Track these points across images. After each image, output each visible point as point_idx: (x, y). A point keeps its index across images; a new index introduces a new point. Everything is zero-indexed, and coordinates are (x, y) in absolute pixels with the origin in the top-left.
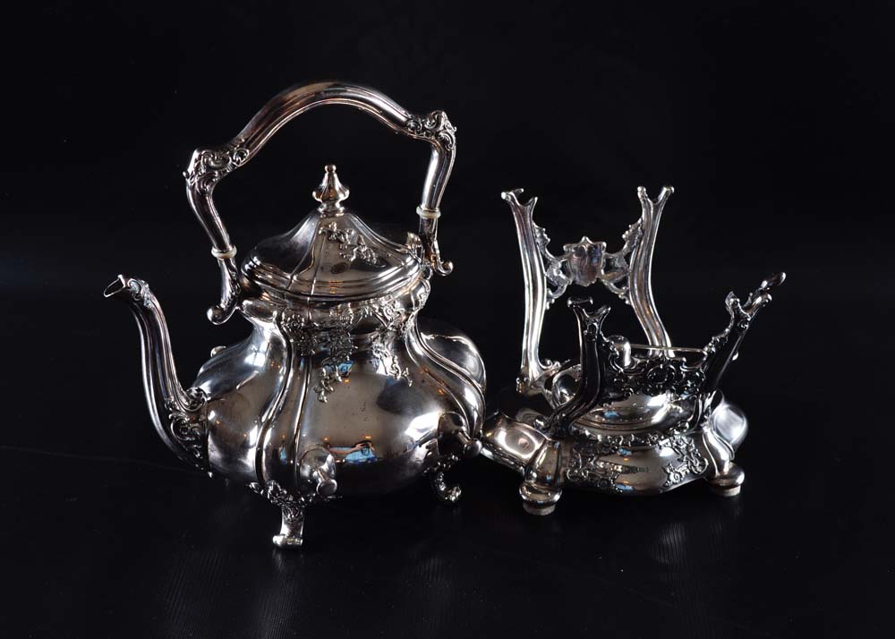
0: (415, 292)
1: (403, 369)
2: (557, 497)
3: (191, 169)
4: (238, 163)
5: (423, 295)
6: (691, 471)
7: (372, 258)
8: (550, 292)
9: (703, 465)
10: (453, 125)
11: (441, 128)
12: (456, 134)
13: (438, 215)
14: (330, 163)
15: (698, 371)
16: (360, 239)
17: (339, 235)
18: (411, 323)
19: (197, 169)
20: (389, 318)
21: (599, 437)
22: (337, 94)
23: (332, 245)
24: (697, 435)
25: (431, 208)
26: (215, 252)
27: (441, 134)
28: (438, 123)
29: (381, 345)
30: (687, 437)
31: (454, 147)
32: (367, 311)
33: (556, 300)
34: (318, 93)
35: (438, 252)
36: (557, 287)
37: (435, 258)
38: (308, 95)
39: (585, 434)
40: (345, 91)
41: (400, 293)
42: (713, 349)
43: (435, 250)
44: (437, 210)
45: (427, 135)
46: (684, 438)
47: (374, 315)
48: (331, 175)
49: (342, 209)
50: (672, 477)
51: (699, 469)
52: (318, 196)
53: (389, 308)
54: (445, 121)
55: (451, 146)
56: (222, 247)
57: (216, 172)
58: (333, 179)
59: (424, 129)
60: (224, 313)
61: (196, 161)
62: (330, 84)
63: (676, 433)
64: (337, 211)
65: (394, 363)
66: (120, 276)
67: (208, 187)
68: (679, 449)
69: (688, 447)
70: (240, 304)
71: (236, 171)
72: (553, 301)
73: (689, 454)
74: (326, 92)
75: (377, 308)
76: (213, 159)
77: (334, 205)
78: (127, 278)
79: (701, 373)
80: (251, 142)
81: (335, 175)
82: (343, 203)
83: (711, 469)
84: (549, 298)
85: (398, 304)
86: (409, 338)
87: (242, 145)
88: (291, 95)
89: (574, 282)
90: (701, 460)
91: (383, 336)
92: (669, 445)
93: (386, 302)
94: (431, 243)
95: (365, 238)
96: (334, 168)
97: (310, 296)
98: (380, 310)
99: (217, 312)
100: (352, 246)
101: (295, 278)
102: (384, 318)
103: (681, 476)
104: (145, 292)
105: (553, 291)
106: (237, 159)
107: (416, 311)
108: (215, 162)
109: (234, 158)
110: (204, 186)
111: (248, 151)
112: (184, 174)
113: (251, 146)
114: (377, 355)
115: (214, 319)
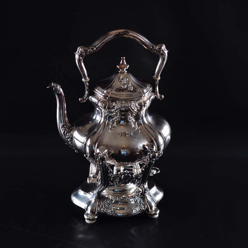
0: (144, 102)
1: (138, 127)
5: (148, 103)
7: (131, 88)
10: (167, 49)
11: (162, 50)
12: (168, 53)
13: (159, 78)
14: (123, 56)
16: (129, 82)
17: (123, 80)
18: (143, 112)
19: (78, 52)
20: (133, 108)
23: (119, 82)
25: (157, 76)
26: (83, 80)
27: (162, 52)
28: (160, 48)
29: (132, 118)
32: (126, 105)
34: (119, 33)
35: (158, 91)
38: (116, 33)
41: (139, 102)
43: (156, 90)
45: (157, 51)
47: (128, 107)
49: (126, 71)
53: (134, 106)
54: (164, 47)
55: (165, 56)
56: (85, 78)
57: (84, 54)
58: (124, 61)
59: (156, 49)
60: (84, 100)
61: (79, 49)
62: (124, 30)
64: (125, 72)
65: (135, 124)
66: (52, 83)
67: (81, 58)
70: (89, 97)
71: (90, 54)
75: (130, 104)
77: (123, 70)
78: (54, 83)
80: (96, 45)
81: (125, 60)
82: (126, 70)
85: (137, 104)
86: (142, 118)
87: (93, 46)
88: (111, 33)
91: (131, 114)
93: (133, 103)
94: (156, 88)
95: (131, 82)
96: (124, 58)
97: (108, 97)
98: (131, 106)
99: (82, 99)
100: (125, 84)
101: (105, 91)
102: (131, 108)
104: (59, 88)
106: (91, 50)
107: (144, 109)
108: (84, 50)
109: (90, 50)
110: (79, 57)
111: (95, 48)
112: (75, 53)
113: (97, 47)
114: (130, 121)
115: (81, 101)
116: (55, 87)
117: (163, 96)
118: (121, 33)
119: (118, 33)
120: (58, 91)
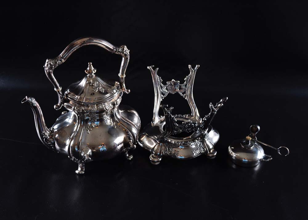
0: (116, 101)
1: (114, 123)
2: (160, 159)
3: (46, 65)
4: (60, 63)
5: (119, 101)
6: (200, 152)
7: (103, 91)
8: (163, 96)
9: (204, 150)
10: (129, 49)
11: (124, 51)
12: (129, 52)
13: (125, 76)
14: (90, 62)
15: (201, 125)
16: (99, 85)
17: (93, 84)
18: (116, 109)
19: (47, 65)
20: (108, 109)
21: (173, 142)
22: (90, 42)
23: (90, 87)
24: (203, 141)
25: (122, 74)
26: (55, 89)
27: (125, 53)
28: (123, 49)
29: (106, 116)
30: (200, 142)
31: (129, 56)
32: (101, 107)
33: (164, 98)
34: (84, 42)
35: (125, 87)
36: (165, 94)
37: (124, 89)
38: (82, 42)
39: (169, 141)
40: (93, 41)
41: (111, 101)
42: (206, 119)
43: (124, 87)
44: (124, 75)
45: (120, 53)
46: (199, 142)
47: (103, 108)
48: (90, 65)
49: (94, 75)
50: (194, 154)
51: (203, 152)
52: (86, 72)
53: (108, 106)
54: (125, 48)
55: (128, 56)
56: (57, 88)
57: (53, 66)
58: (91, 67)
59: (119, 51)
60: (59, 107)
62: (88, 38)
63: (196, 141)
64: (93, 76)
65: (111, 121)
66: (26, 97)
67: (51, 71)
68: (197, 146)
69: (200, 145)
70: (63, 104)
71: (59, 66)
72: (163, 98)
73: (200, 147)
74: (87, 41)
75: (104, 106)
76: (52, 62)
77: (92, 74)
78: (28, 97)
79: (202, 126)
81: (92, 66)
82: (94, 74)
83: (207, 151)
84: (162, 97)
85: (110, 105)
86: (115, 114)
87: (61, 58)
88: (76, 42)
89: (170, 92)
90: (204, 149)
91: (106, 114)
92: (194, 144)
93: (107, 104)
94: (123, 84)
95: (101, 84)
96: (91, 63)
97: (83, 103)
98: (105, 107)
99: (57, 106)
100: (96, 87)
101: (79, 97)
102: (106, 109)
103: (197, 154)
104: (34, 101)
105: (163, 95)
107: (117, 106)
110: (49, 70)
111: (63, 60)
112: (44, 66)
113: (64, 58)
114: (105, 119)
115: (56, 108)
116: (30, 101)
117: (129, 91)
120: (33, 104)
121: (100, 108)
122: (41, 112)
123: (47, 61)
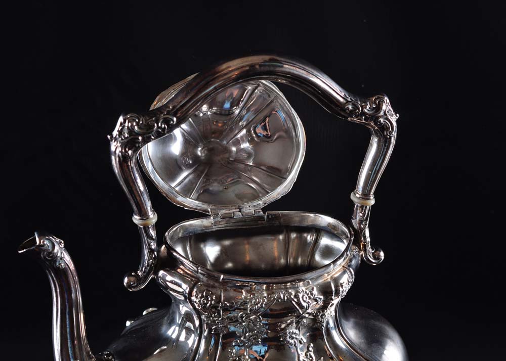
0: (336, 280)
1: (318, 359)
3: (115, 132)
4: (164, 130)
5: (346, 282)
10: (396, 111)
11: (382, 113)
12: (397, 121)
13: (372, 202)
18: (331, 312)
19: (121, 133)
20: (305, 304)
25: (365, 196)
26: (136, 219)
27: (382, 120)
28: (378, 108)
29: (297, 332)
31: (394, 134)
32: (282, 296)
34: (252, 66)
35: (368, 239)
37: (365, 246)
38: (242, 67)
40: (282, 67)
41: (320, 281)
43: (365, 238)
44: (372, 197)
45: (366, 119)
47: (290, 300)
53: (307, 297)
54: (386, 106)
55: (391, 133)
56: (143, 215)
57: (140, 138)
59: (363, 113)
60: (139, 280)
61: (121, 124)
62: (267, 57)
65: (308, 350)
67: (130, 152)
70: (156, 273)
74: (260, 66)
75: (293, 294)
76: (138, 124)
78: (41, 235)
80: (178, 110)
85: (315, 292)
86: (328, 330)
88: (224, 66)
91: (298, 323)
93: (304, 289)
94: (361, 230)
98: (296, 296)
99: (132, 279)
102: (299, 304)
104: (60, 250)
106: (163, 126)
107: (336, 301)
108: (139, 128)
109: (160, 125)
110: (125, 150)
111: (175, 119)
112: (109, 137)
113: (179, 114)
114: (292, 341)
115: (129, 286)
116: (47, 250)
117: (382, 254)
118: (257, 67)
119: (248, 68)
120: (56, 261)
121: (280, 298)
122: (77, 296)
123: (121, 119)
